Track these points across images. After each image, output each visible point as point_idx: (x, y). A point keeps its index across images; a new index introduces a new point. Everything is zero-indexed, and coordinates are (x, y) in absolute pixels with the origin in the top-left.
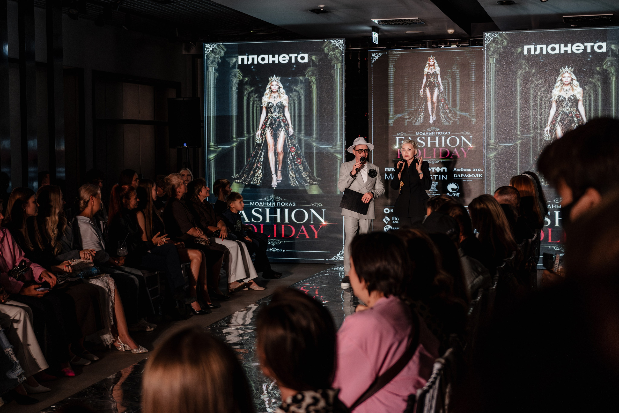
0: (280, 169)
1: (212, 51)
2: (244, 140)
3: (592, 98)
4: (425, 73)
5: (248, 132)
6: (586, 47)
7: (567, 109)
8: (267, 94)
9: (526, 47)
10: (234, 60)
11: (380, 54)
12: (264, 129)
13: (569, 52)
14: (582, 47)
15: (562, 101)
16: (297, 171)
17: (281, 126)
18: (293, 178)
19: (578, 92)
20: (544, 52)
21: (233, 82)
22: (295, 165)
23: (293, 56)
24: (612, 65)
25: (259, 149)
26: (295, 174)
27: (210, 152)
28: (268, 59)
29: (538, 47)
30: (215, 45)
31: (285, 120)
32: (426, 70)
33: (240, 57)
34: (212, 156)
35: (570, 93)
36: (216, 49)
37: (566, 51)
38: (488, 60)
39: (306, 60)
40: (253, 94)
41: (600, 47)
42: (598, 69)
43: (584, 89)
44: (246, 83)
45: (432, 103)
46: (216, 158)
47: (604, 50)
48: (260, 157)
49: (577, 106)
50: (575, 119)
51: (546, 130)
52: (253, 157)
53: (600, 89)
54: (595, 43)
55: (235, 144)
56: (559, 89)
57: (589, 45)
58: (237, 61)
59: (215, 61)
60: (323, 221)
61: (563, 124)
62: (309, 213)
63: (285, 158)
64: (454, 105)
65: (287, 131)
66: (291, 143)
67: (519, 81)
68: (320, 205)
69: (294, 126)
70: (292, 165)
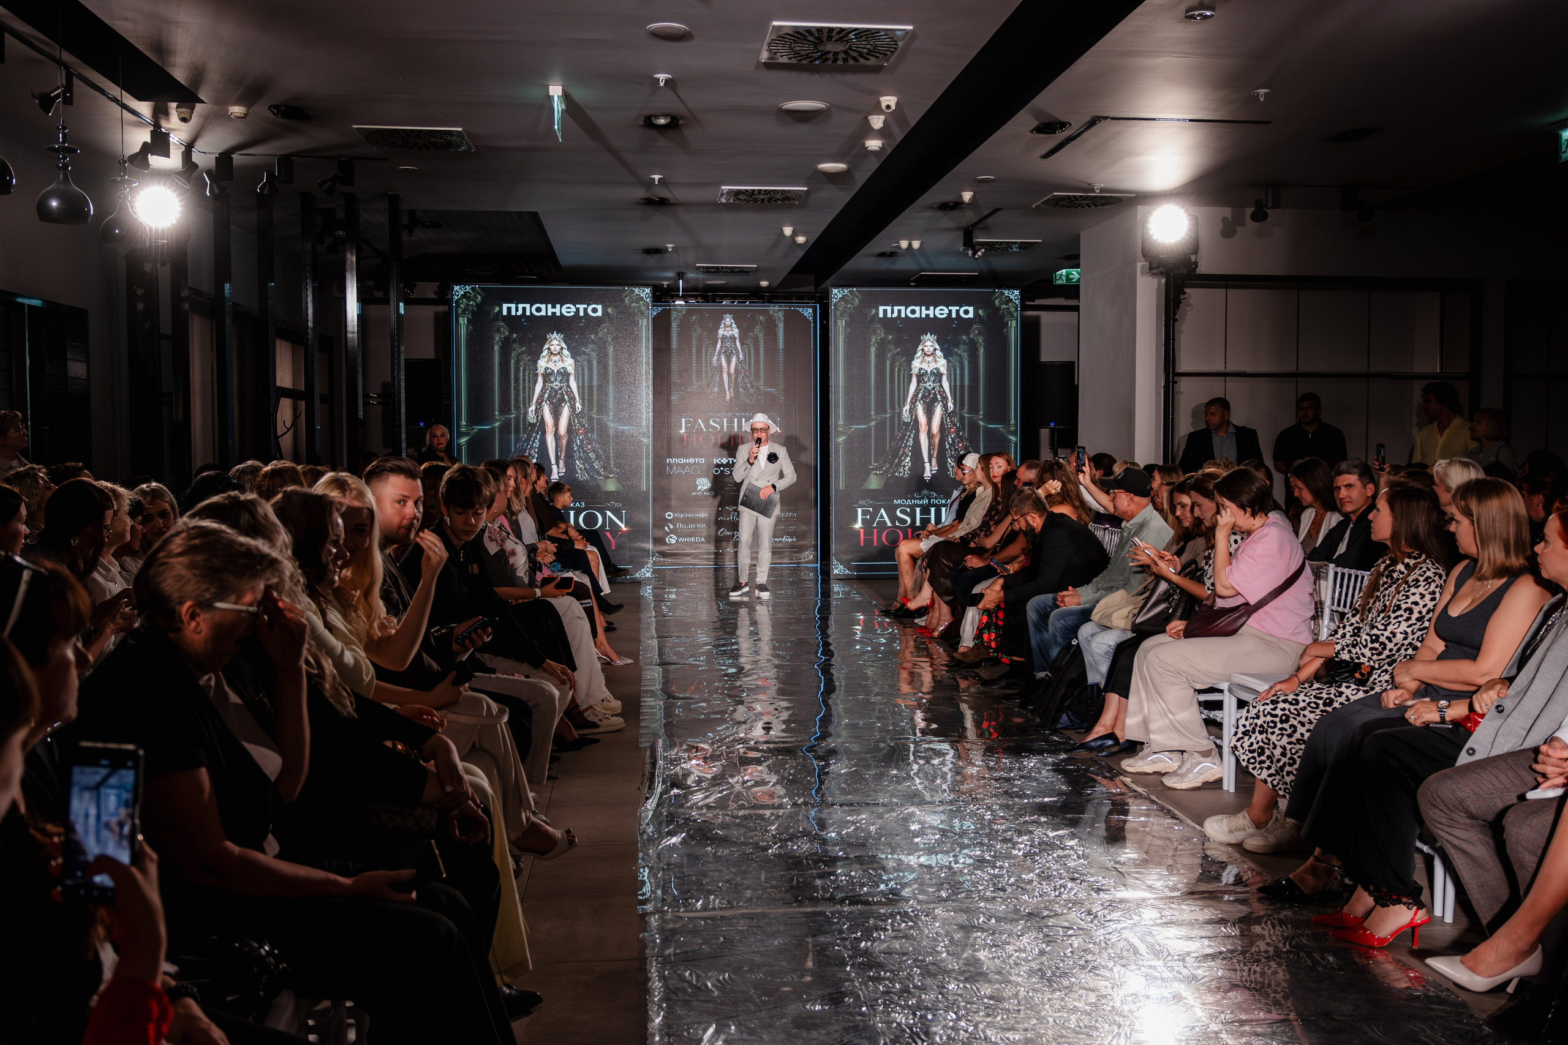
0: (562, 458)
1: (464, 296)
2: (510, 420)
3: (958, 372)
4: (720, 336)
5: (517, 407)
6: (950, 311)
7: (929, 385)
8: (543, 357)
9: (881, 308)
10: (497, 309)
11: (660, 309)
12: (539, 404)
13: (932, 316)
14: (946, 311)
15: (924, 375)
16: (587, 460)
17: (564, 400)
18: (581, 469)
19: (942, 364)
20: (903, 315)
21: (494, 339)
22: (584, 452)
23: (582, 307)
24: (979, 334)
25: (532, 431)
26: (583, 464)
27: (461, 435)
28: (546, 310)
29: (896, 308)
30: (468, 288)
31: (570, 393)
32: (721, 332)
33: (505, 306)
34: (463, 440)
35: (933, 366)
36: (469, 292)
37: (927, 315)
38: (835, 322)
39: (599, 314)
40: (525, 355)
41: (966, 312)
42: (964, 337)
43: (949, 362)
44: (514, 341)
45: (729, 375)
46: (468, 443)
47: (971, 315)
48: (534, 442)
49: (940, 381)
50: (939, 397)
51: (905, 409)
52: (525, 442)
53: (966, 362)
54: (961, 307)
55: (497, 424)
56: (920, 360)
57: (954, 309)
58: (501, 311)
59: (468, 309)
60: (622, 526)
61: (925, 402)
62: (604, 516)
63: (570, 443)
64: (757, 378)
65: (573, 407)
66: (579, 423)
67: (873, 349)
68: (618, 505)
69: (583, 400)
70: (580, 452)
